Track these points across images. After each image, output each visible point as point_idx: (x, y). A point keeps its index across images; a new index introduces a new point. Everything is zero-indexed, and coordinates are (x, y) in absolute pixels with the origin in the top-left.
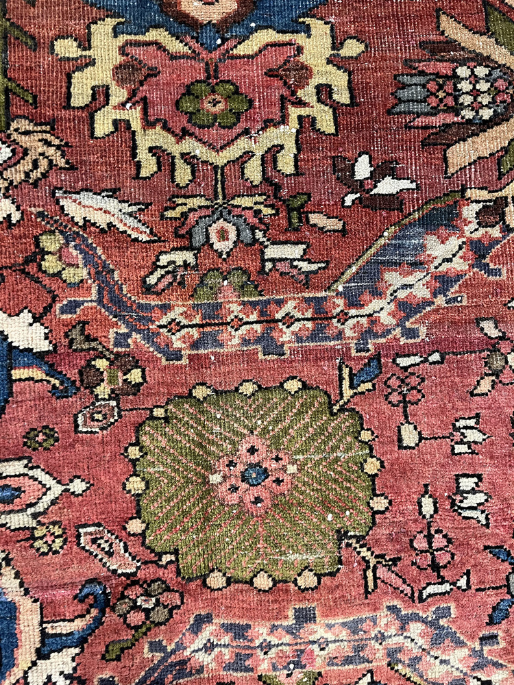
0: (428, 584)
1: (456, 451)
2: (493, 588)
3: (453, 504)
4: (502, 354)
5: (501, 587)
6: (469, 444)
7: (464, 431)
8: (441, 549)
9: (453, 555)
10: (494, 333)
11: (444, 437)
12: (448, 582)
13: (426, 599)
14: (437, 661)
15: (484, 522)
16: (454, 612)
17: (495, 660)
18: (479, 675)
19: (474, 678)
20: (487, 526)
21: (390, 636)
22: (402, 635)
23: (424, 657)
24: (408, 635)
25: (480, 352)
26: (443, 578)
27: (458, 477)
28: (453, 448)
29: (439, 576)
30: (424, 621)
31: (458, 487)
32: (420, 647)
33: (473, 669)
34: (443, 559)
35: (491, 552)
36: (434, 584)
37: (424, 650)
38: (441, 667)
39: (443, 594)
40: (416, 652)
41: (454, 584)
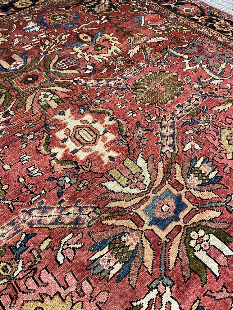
0: (32, 199)
1: (23, 163)
2: (54, 188)
3: (29, 175)
4: (25, 138)
5: (56, 187)
6: (27, 160)
7: (23, 158)
8: (31, 188)
9: (36, 187)
10: (20, 135)
11: (18, 162)
12: (38, 194)
13: (33, 203)
14: (47, 217)
15: (42, 175)
16: (45, 201)
17: (67, 206)
18: (64, 213)
19: (63, 215)
20: (43, 175)
21: (27, 219)
22: (31, 217)
23: (42, 219)
24: (33, 215)
25: (19, 140)
26: (36, 194)
27: (27, 169)
28: (22, 163)
29: (34, 194)
30: (36, 209)
31: (29, 171)
32: (39, 216)
33: (61, 212)
34: (33, 189)
35: (48, 180)
36: (34, 197)
37: (41, 217)
38: (49, 218)
39: (39, 198)
40: (38, 219)
41: (41, 194)
